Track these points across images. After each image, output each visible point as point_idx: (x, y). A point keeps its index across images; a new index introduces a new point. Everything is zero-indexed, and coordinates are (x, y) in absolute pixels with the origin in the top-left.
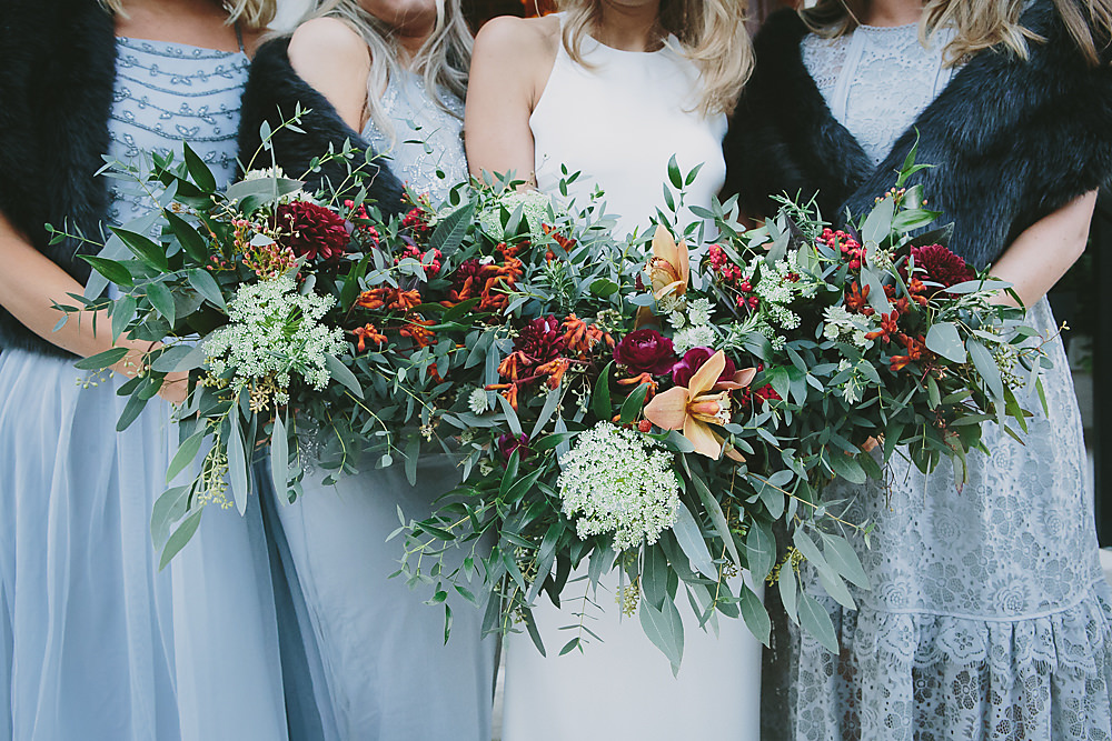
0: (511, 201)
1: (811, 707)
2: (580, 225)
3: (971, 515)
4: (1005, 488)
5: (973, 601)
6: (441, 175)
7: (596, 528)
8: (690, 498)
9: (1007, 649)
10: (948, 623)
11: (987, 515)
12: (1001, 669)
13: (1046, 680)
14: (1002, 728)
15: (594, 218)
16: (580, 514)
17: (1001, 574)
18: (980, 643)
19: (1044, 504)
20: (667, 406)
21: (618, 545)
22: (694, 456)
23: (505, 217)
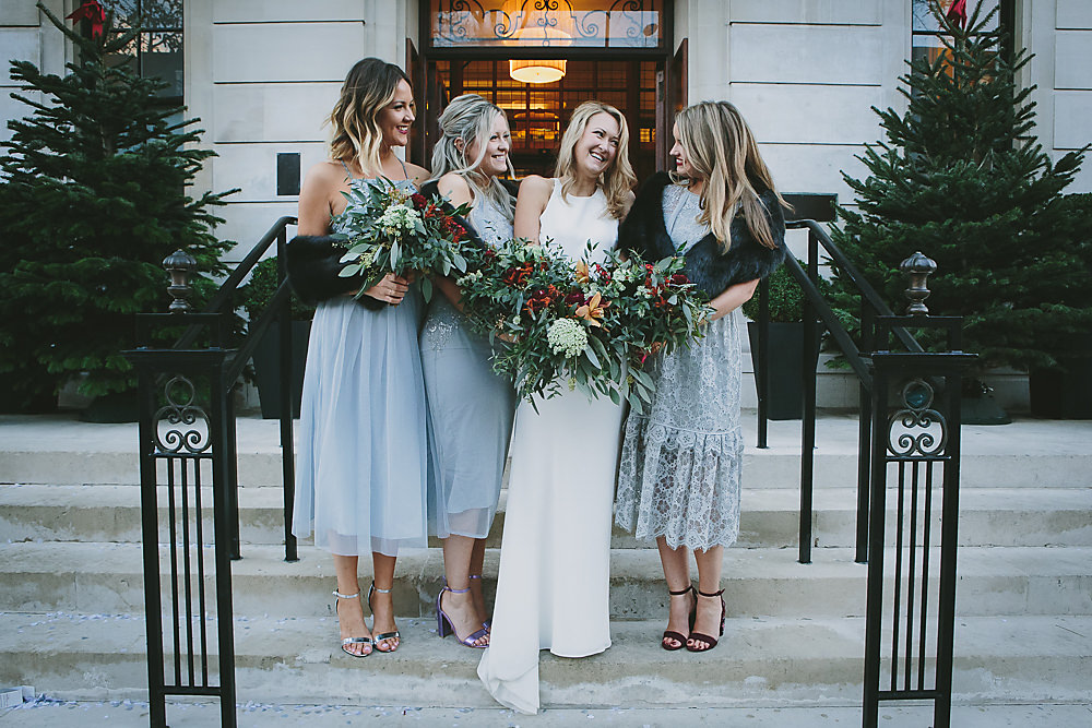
0: (528, 248)
1: (626, 461)
2: (553, 258)
3: (695, 393)
4: (709, 383)
5: (692, 425)
6: (499, 238)
7: (560, 349)
8: (590, 342)
9: (702, 444)
10: (681, 433)
11: (702, 392)
12: (698, 451)
13: (716, 458)
14: (696, 474)
15: (559, 256)
16: (555, 345)
17: (704, 416)
18: (692, 441)
19: (723, 392)
20: (583, 311)
21: (568, 356)
22: (591, 326)
23: (526, 253)
